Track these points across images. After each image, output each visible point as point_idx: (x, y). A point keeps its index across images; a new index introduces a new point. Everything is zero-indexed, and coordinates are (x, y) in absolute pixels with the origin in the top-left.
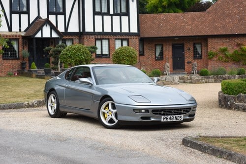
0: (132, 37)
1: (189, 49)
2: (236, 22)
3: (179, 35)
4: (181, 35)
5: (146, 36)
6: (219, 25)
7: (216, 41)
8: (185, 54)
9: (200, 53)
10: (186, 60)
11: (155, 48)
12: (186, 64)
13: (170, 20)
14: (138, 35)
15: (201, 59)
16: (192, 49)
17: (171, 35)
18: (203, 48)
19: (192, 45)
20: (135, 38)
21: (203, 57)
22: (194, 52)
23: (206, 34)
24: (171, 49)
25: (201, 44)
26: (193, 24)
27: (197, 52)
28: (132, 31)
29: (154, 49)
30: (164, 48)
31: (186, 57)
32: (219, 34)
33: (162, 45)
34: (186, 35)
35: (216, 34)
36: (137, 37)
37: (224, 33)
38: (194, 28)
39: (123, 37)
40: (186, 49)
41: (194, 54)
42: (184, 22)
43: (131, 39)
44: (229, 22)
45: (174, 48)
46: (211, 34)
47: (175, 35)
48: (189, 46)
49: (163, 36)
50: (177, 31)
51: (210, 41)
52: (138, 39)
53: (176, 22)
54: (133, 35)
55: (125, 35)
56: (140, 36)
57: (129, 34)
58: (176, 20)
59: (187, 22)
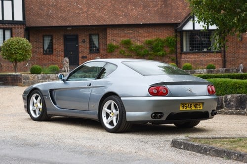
0: (17, 26)
1: (84, 41)
2: (140, 9)
3: (72, 25)
4: (75, 24)
5: (33, 25)
6: (120, 13)
7: (116, 31)
8: (80, 47)
9: (97, 46)
10: (81, 55)
11: (43, 40)
12: (80, 59)
13: (61, 6)
14: (23, 24)
15: (99, 53)
16: (88, 41)
17: (63, 24)
18: (101, 40)
19: (88, 37)
20: (20, 27)
21: (101, 51)
22: (90, 45)
23: (105, 23)
24: (62, 40)
25: (98, 34)
26: (88, 11)
27: (94, 44)
28: (16, 19)
29: (42, 41)
30: (54, 40)
31: (80, 51)
32: (121, 23)
33: (52, 36)
34: (81, 24)
35: (116, 23)
36: (22, 26)
37: (127, 23)
38: (90, 16)
39: (5, 26)
40: (80, 41)
41: (90, 47)
42: (78, 8)
43: (15, 28)
44: (132, 10)
45: (66, 39)
46: (111, 23)
47: (68, 24)
48: (84, 38)
49: (54, 25)
50: (71, 19)
51: (109, 31)
52: (24, 28)
53: (68, 8)
54: (17, 24)
55: (8, 24)
56: (25, 25)
57: (13, 22)
58: (68, 6)
59: (81, 9)
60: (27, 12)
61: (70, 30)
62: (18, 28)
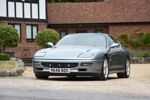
0: (41, 23)
2: (134, 11)
3: (83, 23)
4: (85, 22)
5: (53, 23)
6: (119, 14)
7: (116, 28)
13: (74, 9)
14: (46, 22)
17: (76, 22)
19: (94, 32)
20: (44, 24)
23: (107, 22)
26: (95, 12)
28: (41, 18)
32: (120, 22)
34: (89, 22)
35: (116, 22)
36: (46, 24)
37: (124, 21)
38: (96, 16)
39: (33, 23)
42: (86, 10)
43: (40, 25)
44: (128, 12)
46: (112, 22)
47: (79, 22)
49: (69, 23)
50: (81, 19)
51: (111, 28)
52: (47, 25)
53: (79, 10)
54: (42, 22)
55: (35, 21)
56: (48, 22)
57: (39, 20)
58: (79, 9)
59: (89, 11)
60: (49, 14)
61: (81, 27)
62: (42, 25)
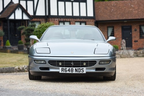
0: (89, 20)
1: (136, 30)
3: (127, 19)
5: (100, 19)
8: (133, 34)
10: (133, 40)
11: (108, 30)
12: (133, 42)
13: (120, 6)
14: (93, 19)
16: (138, 30)
17: (121, 18)
19: (138, 27)
20: (91, 20)
22: (140, 32)
24: (120, 30)
26: (139, 9)
27: (143, 32)
28: (88, 15)
29: (106, 31)
30: (115, 30)
31: (133, 37)
33: (113, 27)
34: (134, 18)
36: (93, 20)
38: (139, 13)
39: (81, 20)
40: (133, 30)
41: (140, 34)
42: (131, 7)
43: (88, 21)
45: (123, 29)
47: (124, 18)
48: (136, 28)
49: (115, 19)
50: (126, 15)
52: (94, 22)
53: (125, 7)
55: (83, 18)
56: (95, 19)
57: (87, 17)
58: (125, 6)
59: (134, 8)
60: (96, 11)
61: (126, 23)
62: (90, 21)
